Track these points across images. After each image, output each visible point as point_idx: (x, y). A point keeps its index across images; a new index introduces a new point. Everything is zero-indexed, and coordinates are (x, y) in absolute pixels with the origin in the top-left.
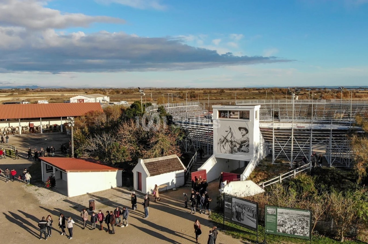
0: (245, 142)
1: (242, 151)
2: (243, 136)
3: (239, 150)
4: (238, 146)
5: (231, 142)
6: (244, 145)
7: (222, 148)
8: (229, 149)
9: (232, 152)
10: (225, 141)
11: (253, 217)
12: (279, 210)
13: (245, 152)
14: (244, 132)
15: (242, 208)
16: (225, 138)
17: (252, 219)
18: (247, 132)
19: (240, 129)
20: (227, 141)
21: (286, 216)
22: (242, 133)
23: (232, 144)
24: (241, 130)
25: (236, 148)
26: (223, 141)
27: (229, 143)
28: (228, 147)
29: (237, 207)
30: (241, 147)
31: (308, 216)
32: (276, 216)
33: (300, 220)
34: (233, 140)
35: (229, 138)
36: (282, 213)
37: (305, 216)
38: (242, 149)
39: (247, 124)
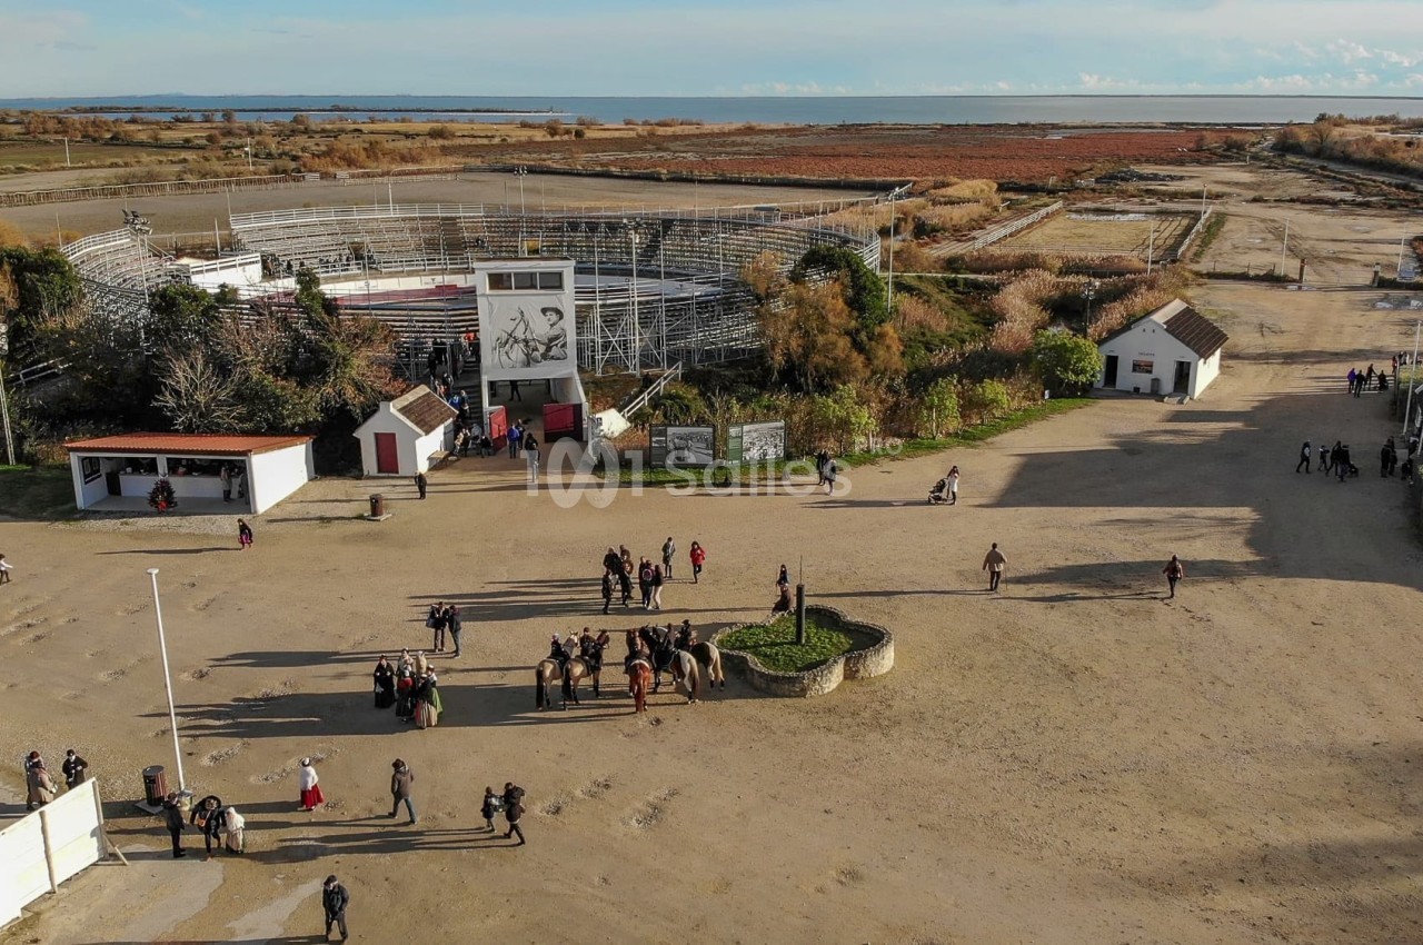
0: (557, 338)
1: (552, 358)
2: (552, 325)
3: (545, 356)
4: (542, 349)
5: (526, 342)
6: (556, 345)
7: (504, 357)
8: (522, 357)
9: (529, 361)
10: (510, 342)
11: (707, 448)
12: (746, 428)
13: (559, 359)
14: (554, 317)
15: (687, 440)
16: (511, 335)
17: (706, 452)
18: (561, 317)
19: (544, 311)
20: (516, 341)
21: (755, 435)
22: (549, 320)
23: (527, 345)
24: (548, 314)
25: (537, 354)
26: (507, 342)
27: (521, 345)
28: (518, 353)
29: (676, 440)
30: (549, 349)
31: (781, 428)
32: (741, 437)
33: (772, 436)
34: (529, 337)
35: (519, 334)
36: (750, 431)
37: (777, 428)
38: (551, 354)
39: (560, 301)
